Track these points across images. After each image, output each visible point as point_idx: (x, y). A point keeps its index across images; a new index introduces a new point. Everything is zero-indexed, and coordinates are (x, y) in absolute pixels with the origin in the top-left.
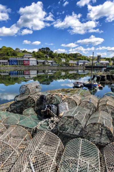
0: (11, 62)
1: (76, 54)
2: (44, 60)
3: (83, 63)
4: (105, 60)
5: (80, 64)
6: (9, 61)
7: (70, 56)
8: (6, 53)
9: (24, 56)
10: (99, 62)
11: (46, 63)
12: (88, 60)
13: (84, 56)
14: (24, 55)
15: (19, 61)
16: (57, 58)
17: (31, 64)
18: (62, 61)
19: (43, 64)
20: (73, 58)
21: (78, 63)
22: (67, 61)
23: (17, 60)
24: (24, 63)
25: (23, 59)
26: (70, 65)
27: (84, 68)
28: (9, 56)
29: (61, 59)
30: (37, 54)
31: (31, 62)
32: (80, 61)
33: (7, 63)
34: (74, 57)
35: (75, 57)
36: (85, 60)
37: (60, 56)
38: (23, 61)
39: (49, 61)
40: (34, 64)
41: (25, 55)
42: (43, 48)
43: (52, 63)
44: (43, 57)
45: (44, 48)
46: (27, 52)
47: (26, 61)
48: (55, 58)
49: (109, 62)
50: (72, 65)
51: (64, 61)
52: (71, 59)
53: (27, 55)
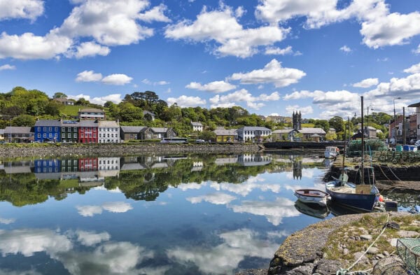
0: (42, 133)
1: (232, 110)
2: (142, 128)
3: (253, 136)
4: (314, 125)
5: (245, 136)
6: (33, 130)
7: (216, 116)
8: (25, 106)
9: (82, 115)
10: (298, 132)
11: (149, 136)
12: (267, 127)
13: (254, 115)
14: (80, 113)
15: (66, 128)
16: (179, 120)
17: (101, 140)
18: (195, 129)
19: (139, 138)
20: (225, 122)
21: (240, 133)
22: (208, 129)
23: (60, 128)
24: (82, 137)
25: (78, 125)
26: (219, 140)
27: (261, 148)
28: (34, 114)
29: (190, 124)
30: (119, 110)
31: (101, 132)
32: (246, 128)
33: (27, 135)
34: (226, 118)
35: (231, 117)
36: (258, 125)
37: (188, 115)
38: (79, 128)
39: (156, 130)
40: (111, 138)
41: (83, 113)
42: (136, 94)
43: (165, 135)
44: (139, 118)
45: (141, 94)
46: (87, 103)
47: (89, 128)
48: (174, 121)
49: (324, 132)
50: (225, 140)
51: (201, 129)
52: (220, 124)
53: (89, 113)
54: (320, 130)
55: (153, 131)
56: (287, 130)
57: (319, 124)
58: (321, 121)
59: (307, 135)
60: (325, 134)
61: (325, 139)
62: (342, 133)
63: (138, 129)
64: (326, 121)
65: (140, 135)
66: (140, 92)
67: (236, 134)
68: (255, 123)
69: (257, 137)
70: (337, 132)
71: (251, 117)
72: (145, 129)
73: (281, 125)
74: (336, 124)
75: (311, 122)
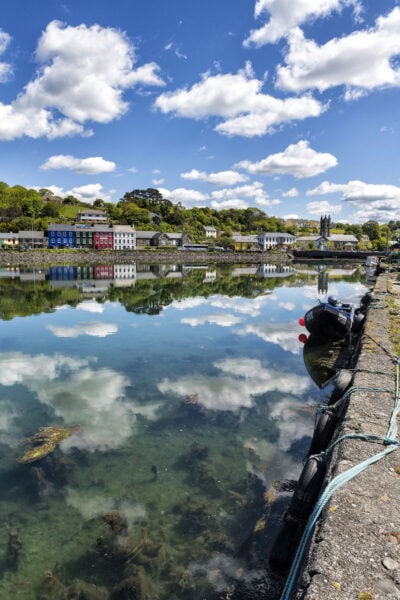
1: (248, 212)
2: (155, 233)
3: (275, 243)
4: (343, 231)
5: (267, 244)
6: (47, 234)
7: (229, 219)
8: (19, 206)
9: (82, 218)
10: (327, 240)
11: (163, 243)
12: (289, 232)
13: (274, 218)
14: (80, 215)
15: (81, 233)
16: (190, 224)
17: (117, 246)
18: (208, 234)
19: (152, 244)
20: (240, 226)
21: (261, 240)
22: (223, 235)
23: (74, 233)
24: (97, 243)
25: (92, 229)
26: (237, 248)
27: (290, 257)
28: (29, 215)
29: (202, 229)
30: (121, 211)
31: (117, 238)
32: (267, 235)
34: (240, 221)
35: (248, 220)
36: (279, 231)
37: (201, 218)
39: (171, 235)
40: (126, 245)
41: (83, 215)
42: (137, 192)
43: (180, 242)
44: (146, 221)
45: (142, 191)
48: (186, 225)
49: (356, 240)
50: (244, 248)
51: (215, 235)
52: (235, 229)
53: (90, 215)
54: (352, 238)
55: (167, 237)
56: (314, 238)
57: (350, 230)
58: (353, 226)
59: (336, 243)
60: (356, 243)
61: (357, 248)
62: (377, 241)
63: (150, 234)
64: (358, 226)
65: (153, 242)
66: (140, 189)
67: (256, 241)
68: (275, 228)
69: (280, 245)
70: (371, 239)
71: (270, 221)
72: (157, 235)
73: (304, 230)
74: (370, 230)
75: (339, 226)
